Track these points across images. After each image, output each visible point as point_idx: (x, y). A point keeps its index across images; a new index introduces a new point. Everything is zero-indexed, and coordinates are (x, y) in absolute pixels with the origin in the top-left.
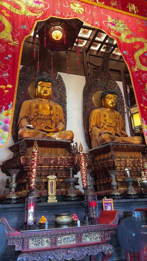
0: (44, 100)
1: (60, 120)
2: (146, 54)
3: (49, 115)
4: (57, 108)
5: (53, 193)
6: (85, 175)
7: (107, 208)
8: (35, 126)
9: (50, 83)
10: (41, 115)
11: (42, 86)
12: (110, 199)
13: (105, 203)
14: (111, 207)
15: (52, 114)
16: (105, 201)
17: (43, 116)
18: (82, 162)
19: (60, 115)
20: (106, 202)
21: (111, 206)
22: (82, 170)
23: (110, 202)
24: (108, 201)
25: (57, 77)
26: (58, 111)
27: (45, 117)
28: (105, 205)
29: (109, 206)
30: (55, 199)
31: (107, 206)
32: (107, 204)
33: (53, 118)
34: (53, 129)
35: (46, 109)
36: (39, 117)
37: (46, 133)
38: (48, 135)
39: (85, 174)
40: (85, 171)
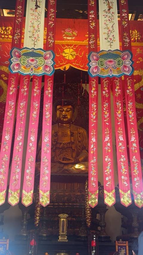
0: (64, 125)
1: (83, 147)
2: (141, 89)
3: (69, 143)
4: (80, 133)
5: (64, 232)
6: (89, 215)
7: (120, 251)
8: (53, 157)
9: (70, 106)
10: (61, 144)
11: (61, 111)
12: (125, 242)
13: (118, 246)
14: (126, 251)
15: (73, 141)
16: (118, 243)
17: (62, 145)
18: (87, 200)
19: (83, 140)
20: (120, 244)
21: (126, 249)
22: (87, 209)
23: (125, 245)
24: (123, 243)
25: (83, 94)
26: (81, 137)
27: (64, 145)
28: (118, 248)
29: (123, 249)
30: (66, 238)
31: (121, 250)
32: (121, 247)
33: (73, 146)
34: (72, 160)
35: (66, 136)
36: (58, 145)
37: (63, 165)
38: (66, 168)
39: (89, 213)
40: (89, 210)
